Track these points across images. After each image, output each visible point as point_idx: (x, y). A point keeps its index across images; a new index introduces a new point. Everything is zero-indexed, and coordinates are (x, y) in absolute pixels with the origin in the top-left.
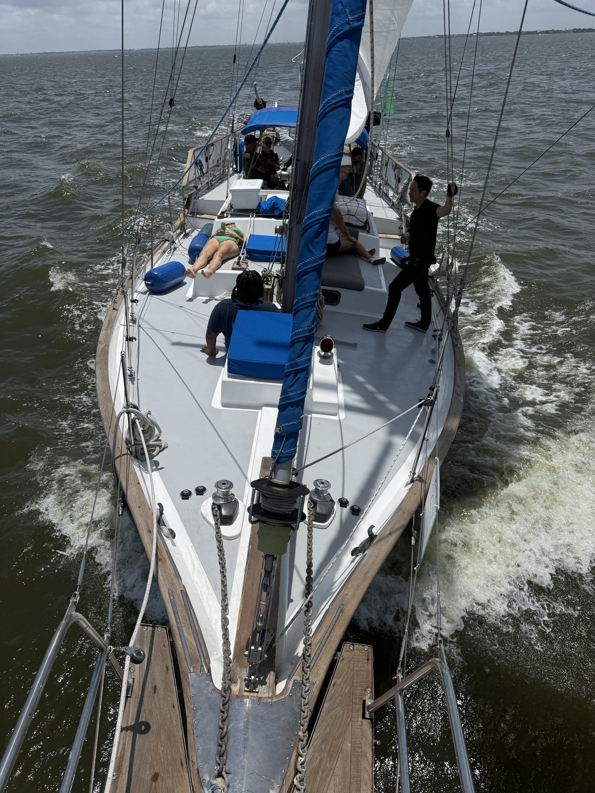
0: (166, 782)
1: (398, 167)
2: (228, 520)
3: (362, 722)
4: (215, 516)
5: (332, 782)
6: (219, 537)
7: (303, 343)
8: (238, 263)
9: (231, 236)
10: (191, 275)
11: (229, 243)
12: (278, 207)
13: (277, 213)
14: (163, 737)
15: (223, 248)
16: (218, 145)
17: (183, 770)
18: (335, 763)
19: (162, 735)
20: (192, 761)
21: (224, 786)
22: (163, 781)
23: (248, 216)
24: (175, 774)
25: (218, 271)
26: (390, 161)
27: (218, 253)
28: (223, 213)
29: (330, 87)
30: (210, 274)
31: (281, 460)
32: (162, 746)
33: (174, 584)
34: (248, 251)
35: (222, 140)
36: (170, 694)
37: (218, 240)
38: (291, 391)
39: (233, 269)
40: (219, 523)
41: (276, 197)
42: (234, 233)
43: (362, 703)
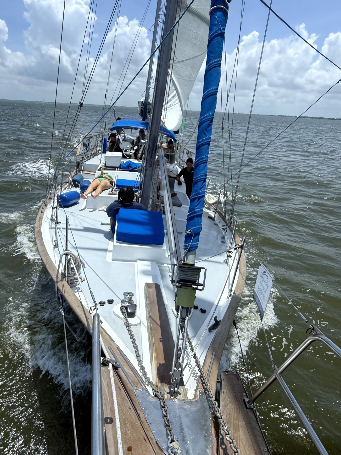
0: (138, 451)
1: (189, 152)
2: (132, 315)
3: (247, 411)
4: (123, 313)
5: (241, 444)
6: (128, 326)
7: (202, 182)
8: (112, 191)
9: (107, 178)
10: (84, 197)
11: (105, 182)
12: (131, 166)
13: (131, 169)
14: (128, 425)
15: (103, 184)
16: (94, 138)
17: (146, 442)
18: (239, 433)
19: (127, 425)
20: (151, 438)
21: (179, 447)
22: (136, 451)
23: (115, 170)
24: (143, 446)
25: (100, 195)
26: (185, 150)
27: (100, 186)
28: (101, 168)
29: (213, 57)
30: (96, 196)
31: (191, 249)
32: (129, 430)
33: (111, 344)
34: (117, 186)
35: (96, 135)
36: (125, 402)
37: (99, 180)
38: (197, 209)
39: (109, 194)
40: (127, 317)
41: (130, 161)
42: (108, 177)
43: (243, 400)
